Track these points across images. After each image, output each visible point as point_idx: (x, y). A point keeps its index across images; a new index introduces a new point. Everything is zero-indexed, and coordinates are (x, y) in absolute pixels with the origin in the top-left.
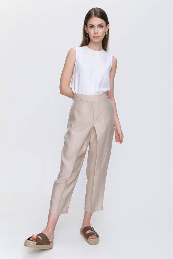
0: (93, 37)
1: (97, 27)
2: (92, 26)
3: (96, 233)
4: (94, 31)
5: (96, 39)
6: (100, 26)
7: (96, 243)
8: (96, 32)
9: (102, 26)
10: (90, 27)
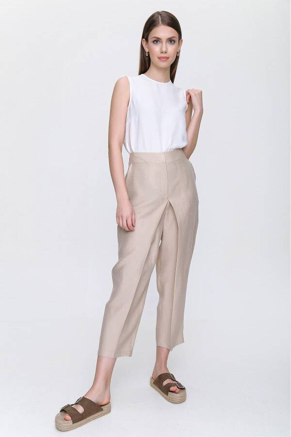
0: (159, 58)
1: (166, 42)
2: (157, 40)
3: (180, 384)
4: (161, 48)
5: (164, 61)
6: (171, 40)
7: (183, 400)
8: (164, 50)
9: (174, 41)
10: (154, 42)
